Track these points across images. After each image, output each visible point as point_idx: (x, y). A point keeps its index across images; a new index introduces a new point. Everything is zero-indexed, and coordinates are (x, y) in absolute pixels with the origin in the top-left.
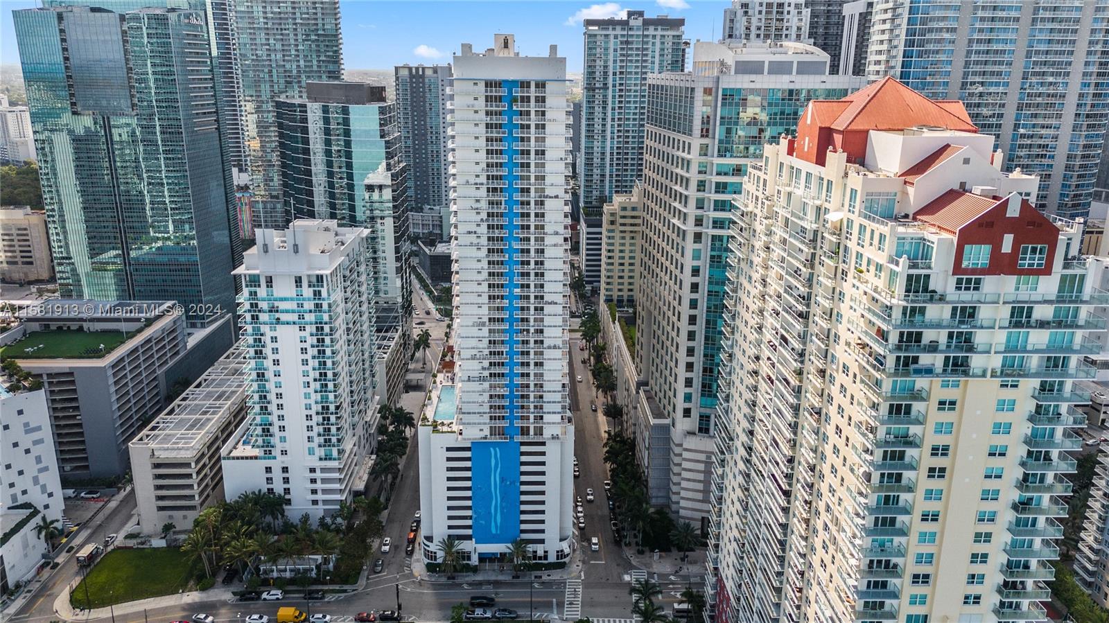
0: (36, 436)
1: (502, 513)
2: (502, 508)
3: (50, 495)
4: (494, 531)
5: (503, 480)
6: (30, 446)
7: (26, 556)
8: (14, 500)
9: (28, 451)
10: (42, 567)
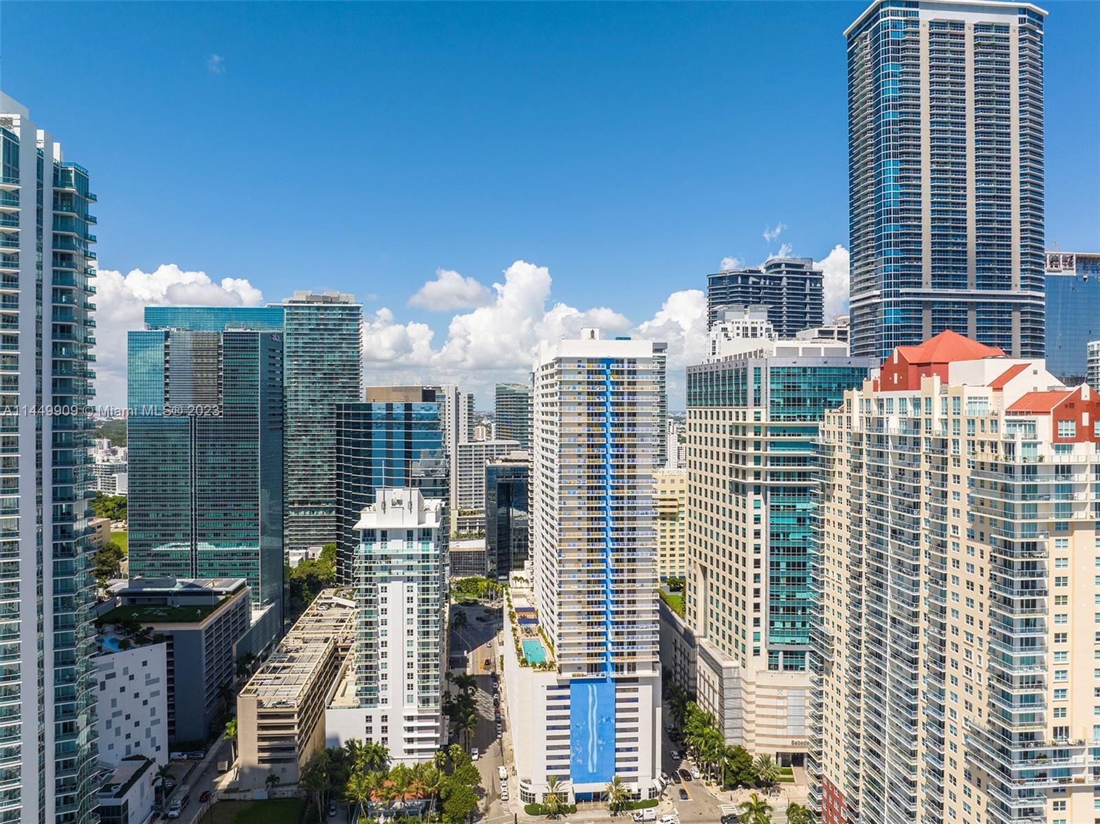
0: (154, 687)
1: (598, 750)
2: (599, 746)
3: (158, 748)
4: (591, 771)
5: (600, 717)
6: (148, 698)
7: (142, 804)
8: (128, 751)
9: (145, 703)
10: (153, 818)
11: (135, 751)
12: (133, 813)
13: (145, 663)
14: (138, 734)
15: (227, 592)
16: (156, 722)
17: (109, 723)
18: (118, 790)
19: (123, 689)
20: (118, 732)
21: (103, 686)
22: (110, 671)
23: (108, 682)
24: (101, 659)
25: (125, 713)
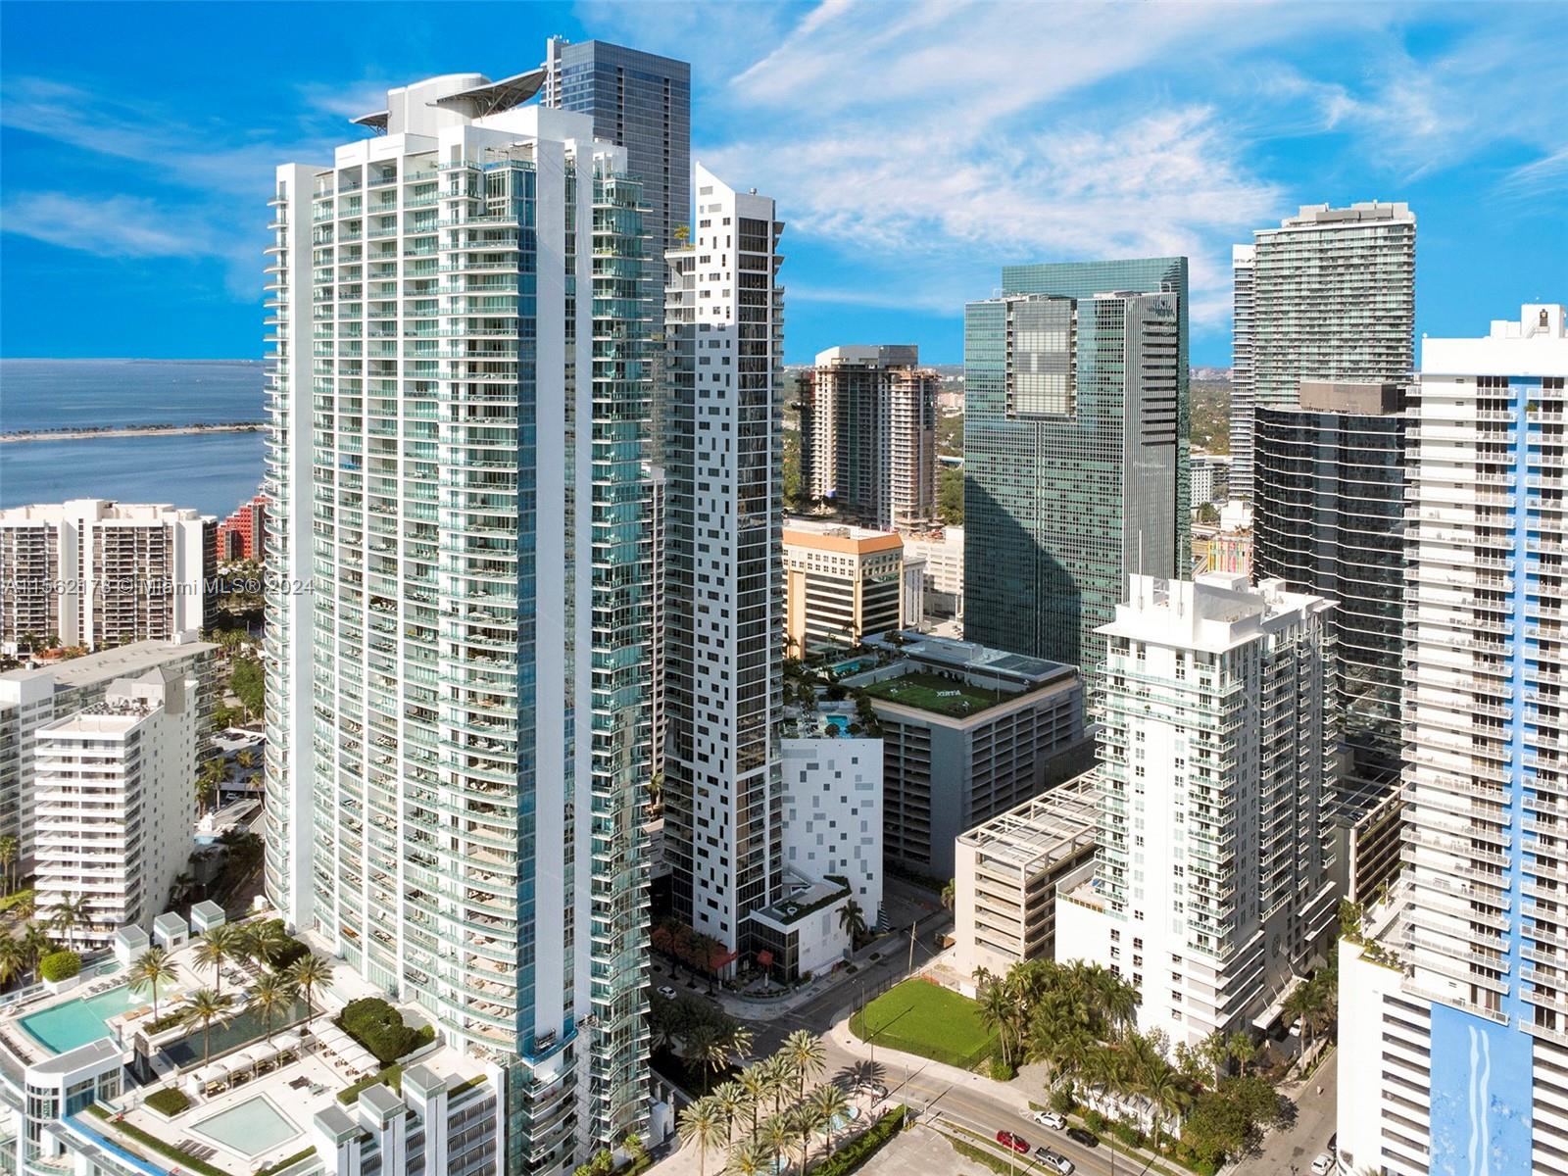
0: (866, 795)
3: (870, 877)
5: (1496, 1100)
6: (858, 806)
7: (824, 943)
8: (832, 869)
9: (855, 811)
10: (839, 966)
11: (840, 871)
12: (808, 950)
13: (855, 761)
14: (844, 850)
15: (1032, 682)
16: (868, 841)
17: (809, 826)
18: (792, 913)
19: (827, 787)
20: (820, 839)
21: (803, 777)
22: (812, 761)
23: (809, 773)
24: (803, 743)
25: (829, 819)
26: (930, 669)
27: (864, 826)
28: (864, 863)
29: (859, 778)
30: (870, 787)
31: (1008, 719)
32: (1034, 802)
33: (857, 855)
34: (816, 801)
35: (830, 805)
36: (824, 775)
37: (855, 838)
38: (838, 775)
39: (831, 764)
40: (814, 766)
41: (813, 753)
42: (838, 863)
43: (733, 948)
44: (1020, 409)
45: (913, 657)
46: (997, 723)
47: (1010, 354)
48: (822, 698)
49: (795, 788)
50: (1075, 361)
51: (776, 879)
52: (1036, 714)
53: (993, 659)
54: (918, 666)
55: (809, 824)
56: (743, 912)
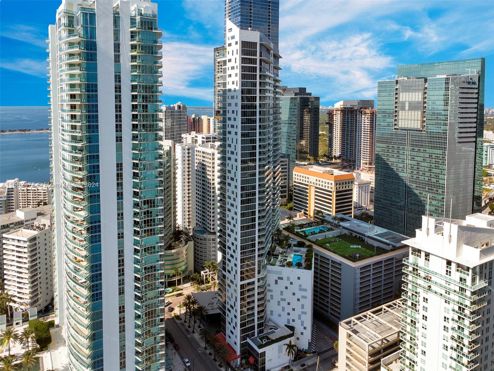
0: (304, 293)
3: (305, 328)
6: (300, 298)
7: (279, 357)
8: (289, 322)
9: (298, 300)
10: (285, 368)
11: (292, 324)
12: (271, 360)
13: (299, 278)
14: (294, 315)
15: (393, 246)
16: (305, 313)
17: (279, 303)
18: (264, 342)
19: (286, 288)
20: (283, 309)
21: (276, 282)
22: (280, 276)
23: (279, 281)
24: (276, 268)
25: (287, 301)
26: (351, 234)
27: (303, 306)
28: (302, 323)
29: (300, 286)
30: (305, 290)
31: (380, 262)
32: (384, 306)
33: (300, 317)
34: (282, 293)
35: (287, 295)
36: (285, 282)
37: (299, 311)
38: (291, 283)
39: (288, 279)
40: (281, 278)
41: (281, 273)
42: (291, 321)
43: (238, 353)
44: (400, 126)
45: (344, 228)
46: (374, 265)
47: (396, 103)
48: (295, 246)
49: (273, 286)
50: (425, 105)
51: (260, 325)
52: (395, 261)
53: (379, 233)
54: (346, 232)
55: (279, 302)
56: (243, 338)
